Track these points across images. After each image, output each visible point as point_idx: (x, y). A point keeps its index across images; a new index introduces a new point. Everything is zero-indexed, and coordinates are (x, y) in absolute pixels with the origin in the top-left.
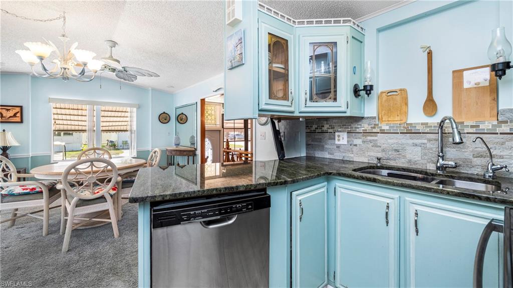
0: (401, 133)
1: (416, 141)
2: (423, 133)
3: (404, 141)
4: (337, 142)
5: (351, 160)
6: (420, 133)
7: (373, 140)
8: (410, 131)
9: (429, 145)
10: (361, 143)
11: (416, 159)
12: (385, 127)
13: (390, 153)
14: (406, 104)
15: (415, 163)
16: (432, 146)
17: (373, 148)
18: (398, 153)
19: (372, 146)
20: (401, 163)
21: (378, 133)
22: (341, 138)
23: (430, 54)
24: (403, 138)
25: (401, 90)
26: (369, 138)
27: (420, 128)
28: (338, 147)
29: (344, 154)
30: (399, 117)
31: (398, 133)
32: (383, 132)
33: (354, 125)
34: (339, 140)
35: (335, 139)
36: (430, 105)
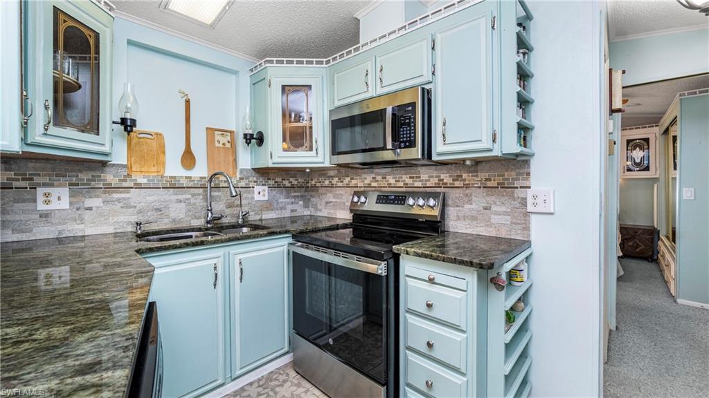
0: (163, 188)
1: (180, 197)
2: (187, 188)
3: (166, 197)
4: (41, 206)
5: (81, 234)
6: (184, 188)
7: (124, 198)
8: (173, 185)
9: (192, 201)
10: (102, 204)
11: (179, 218)
12: (142, 180)
13: (149, 214)
14: (164, 153)
15: (180, 221)
16: (195, 201)
17: (124, 210)
18: (160, 213)
19: (122, 207)
20: (164, 225)
21: (132, 188)
22: (53, 198)
23: (188, 102)
24: (166, 194)
25: (157, 134)
26: (116, 196)
27: (184, 183)
28: (45, 215)
29: (60, 228)
30: (155, 168)
31: (160, 188)
32: (139, 186)
33: (84, 176)
34: (47, 202)
35: (35, 201)
36: (188, 158)
